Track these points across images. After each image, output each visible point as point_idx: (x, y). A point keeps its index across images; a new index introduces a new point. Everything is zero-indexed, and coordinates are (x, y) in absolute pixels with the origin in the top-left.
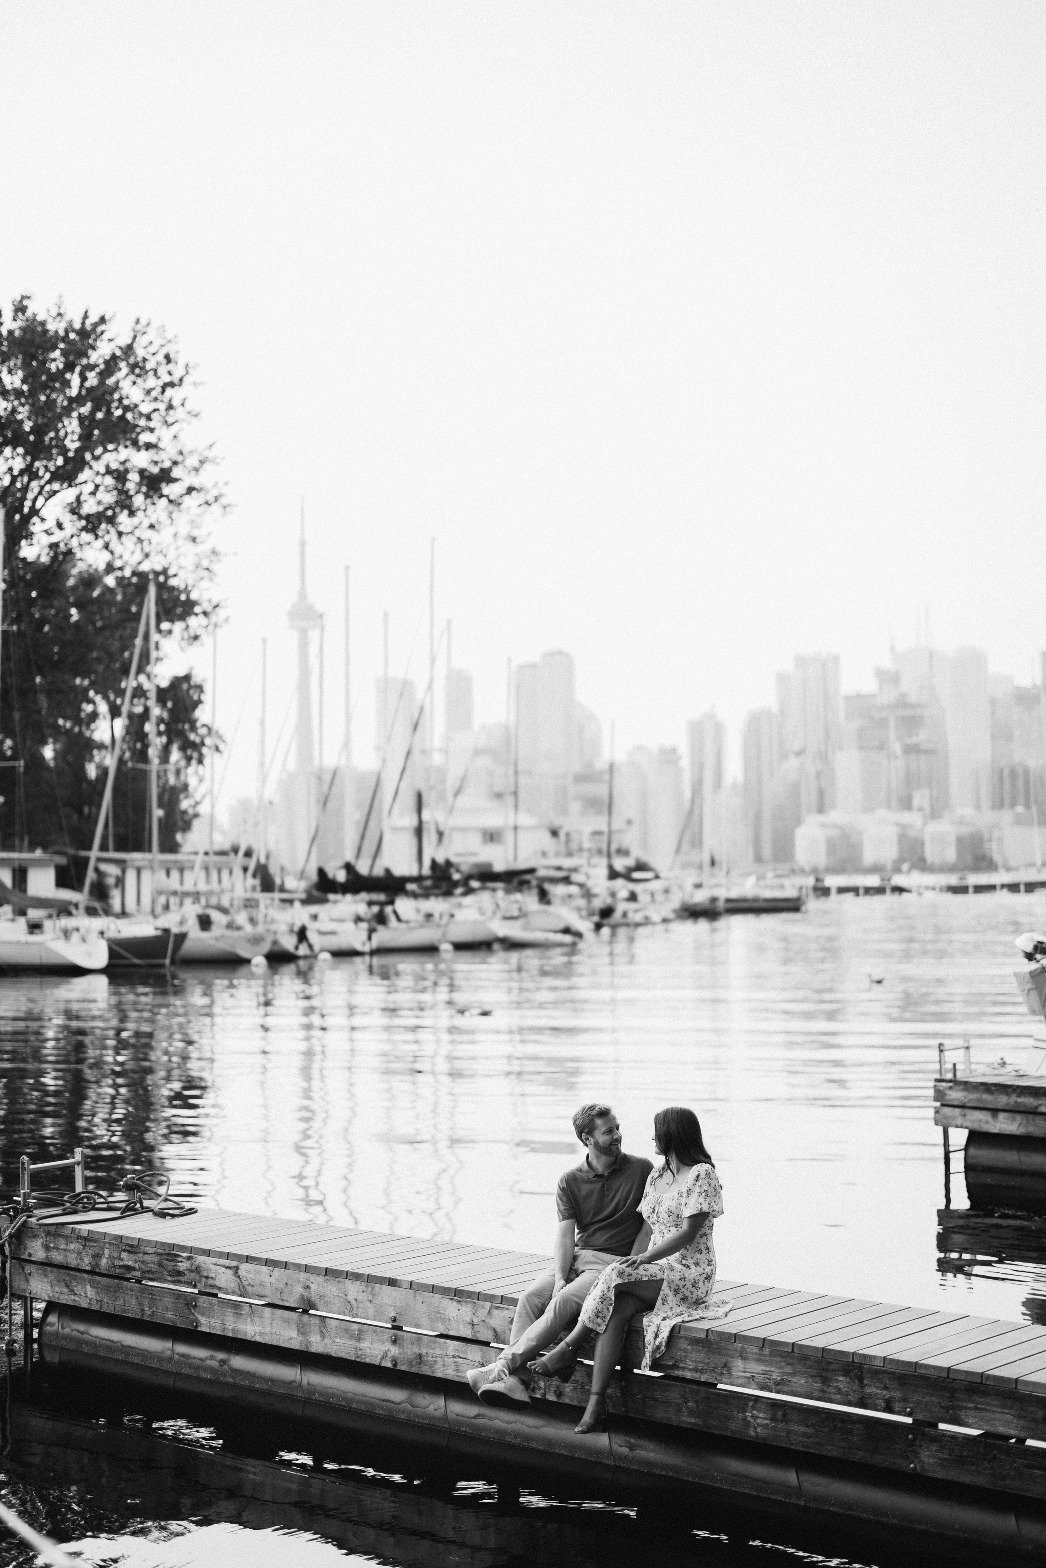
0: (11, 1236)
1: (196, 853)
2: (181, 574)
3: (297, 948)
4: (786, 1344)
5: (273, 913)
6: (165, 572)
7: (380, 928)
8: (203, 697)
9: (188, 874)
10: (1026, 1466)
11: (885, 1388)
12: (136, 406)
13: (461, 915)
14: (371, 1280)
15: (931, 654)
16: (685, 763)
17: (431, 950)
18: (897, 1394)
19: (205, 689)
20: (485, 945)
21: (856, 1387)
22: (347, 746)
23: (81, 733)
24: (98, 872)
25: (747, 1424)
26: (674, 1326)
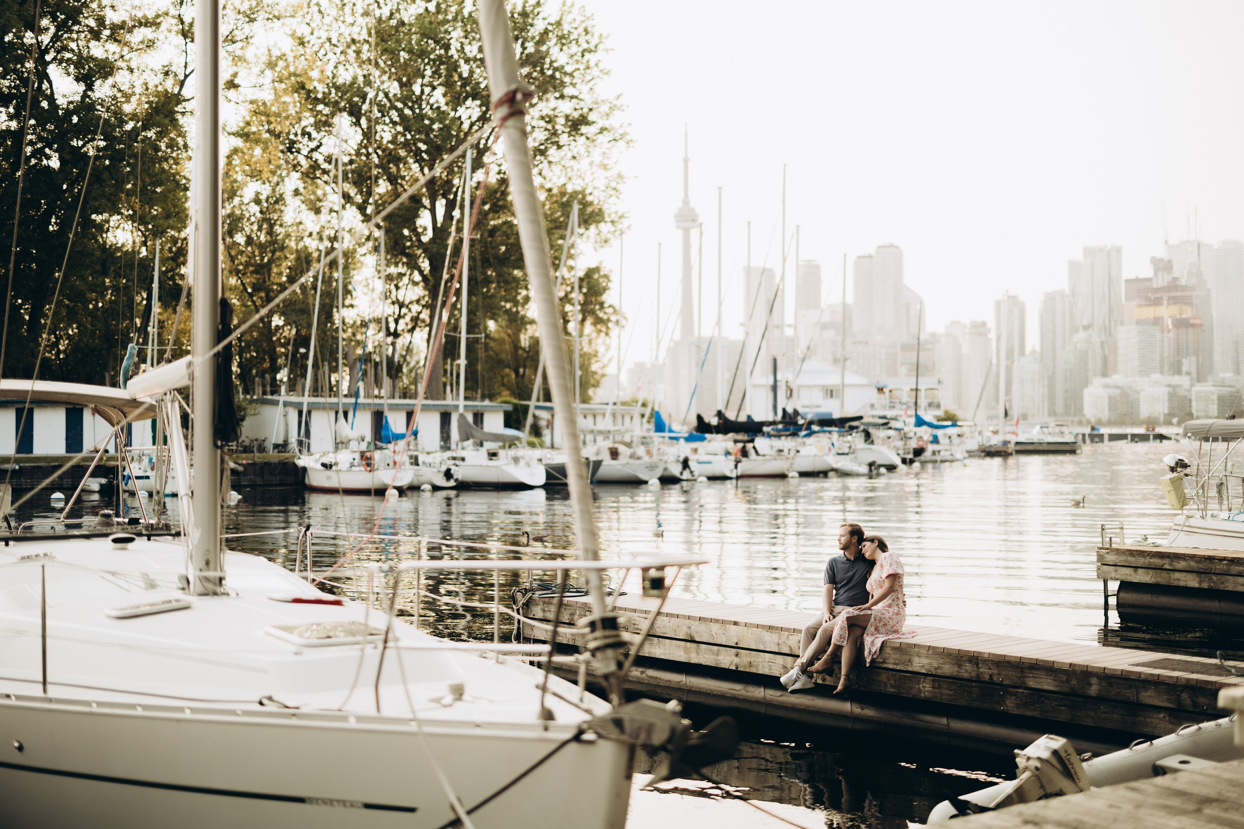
0: (523, 604)
1: (607, 404)
2: (596, 193)
3: (681, 474)
4: (940, 648)
5: (664, 448)
6: (583, 192)
7: (744, 459)
8: (610, 285)
9: (599, 419)
10: (1057, 705)
11: (990, 669)
12: (563, 67)
13: (804, 451)
14: (723, 622)
15: (1199, 245)
16: (992, 335)
17: (783, 476)
18: (995, 671)
19: (611, 278)
20: (822, 474)
21: (975, 669)
22: (719, 323)
23: (517, 312)
24: (535, 417)
25: (920, 691)
26: (883, 642)
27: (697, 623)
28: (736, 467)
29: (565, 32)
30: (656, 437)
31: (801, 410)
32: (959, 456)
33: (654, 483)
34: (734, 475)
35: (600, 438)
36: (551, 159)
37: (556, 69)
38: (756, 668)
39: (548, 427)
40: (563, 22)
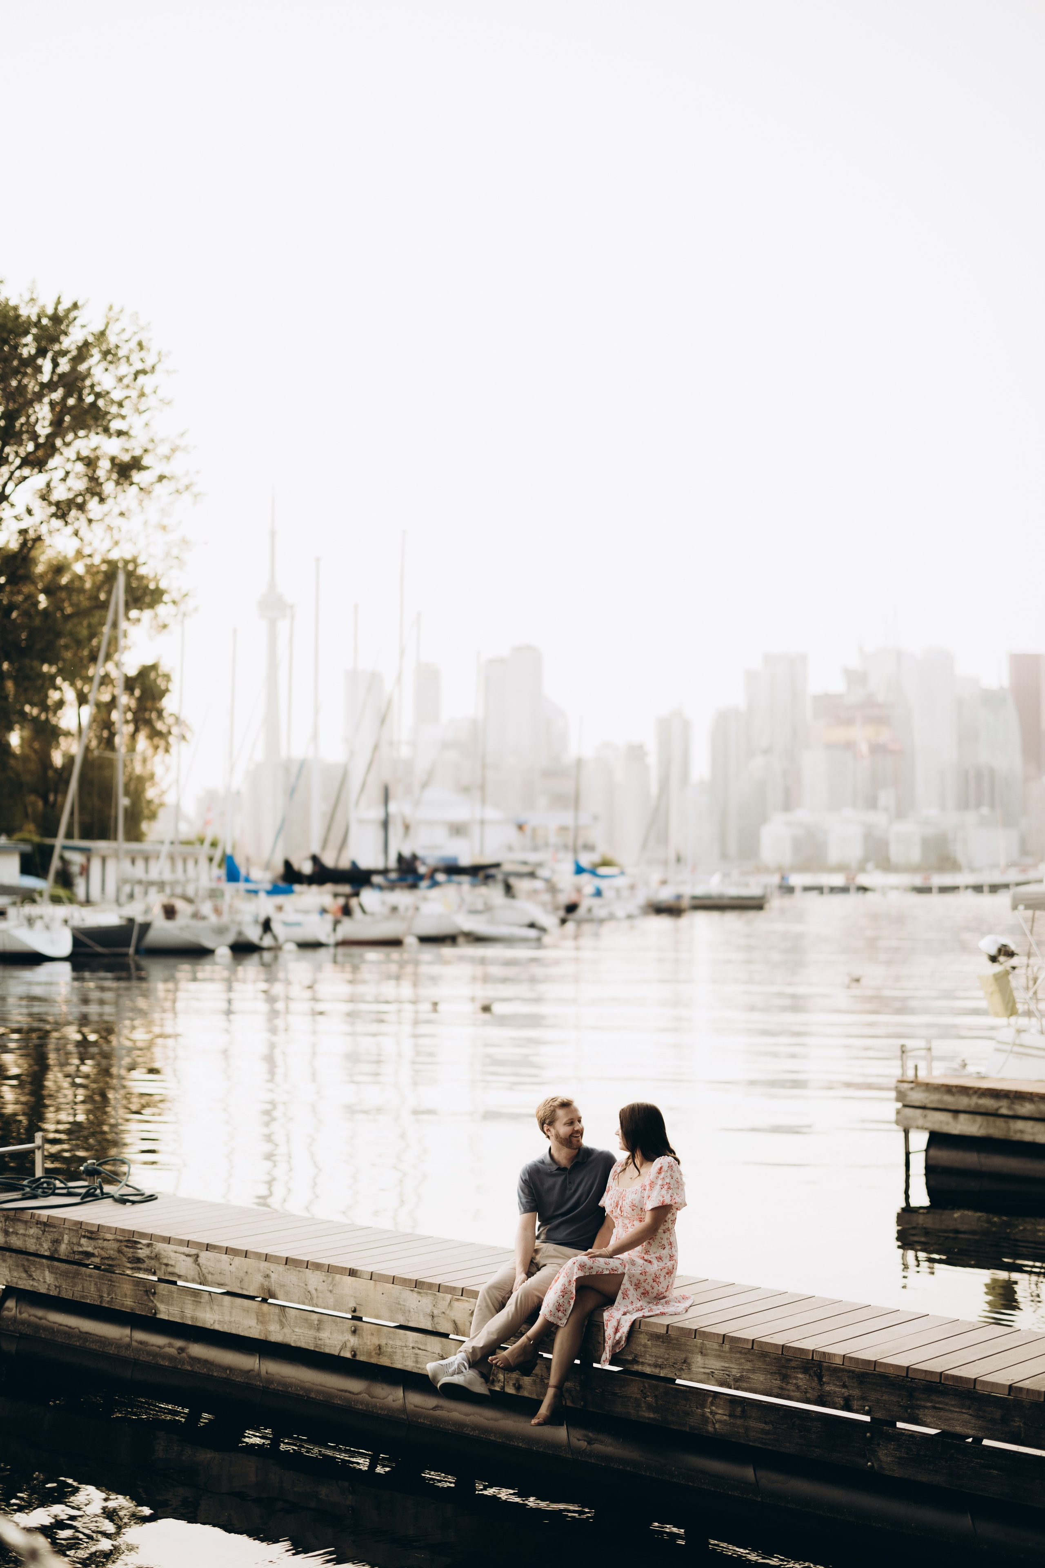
1: (162, 842)
2: (150, 563)
3: (261, 939)
4: (746, 1341)
5: (239, 904)
6: (134, 560)
7: (345, 920)
8: (171, 687)
9: (153, 864)
10: (982, 1465)
11: (844, 1386)
12: (108, 393)
13: (426, 908)
14: (330, 1269)
15: (899, 654)
16: (652, 760)
17: (396, 943)
18: (856, 1392)
19: (172, 678)
20: (449, 939)
21: (815, 1384)
22: (315, 737)
23: (47, 720)
24: (62, 858)
25: (705, 1420)
26: (635, 1321)
27: (281, 1268)
28: (335, 930)
29: (112, 346)
30: (229, 888)
31: (420, 853)
32: (620, 913)
33: (223, 952)
34: (331, 940)
35: (153, 890)
36: (91, 515)
37: (98, 395)
38: (390, 1357)
39: (81, 874)
40: (108, 332)
